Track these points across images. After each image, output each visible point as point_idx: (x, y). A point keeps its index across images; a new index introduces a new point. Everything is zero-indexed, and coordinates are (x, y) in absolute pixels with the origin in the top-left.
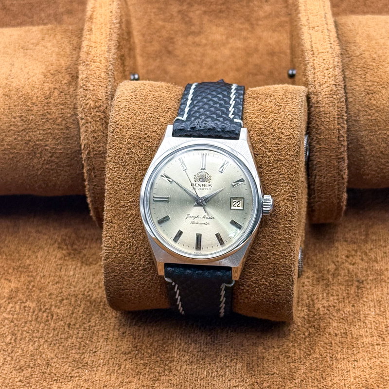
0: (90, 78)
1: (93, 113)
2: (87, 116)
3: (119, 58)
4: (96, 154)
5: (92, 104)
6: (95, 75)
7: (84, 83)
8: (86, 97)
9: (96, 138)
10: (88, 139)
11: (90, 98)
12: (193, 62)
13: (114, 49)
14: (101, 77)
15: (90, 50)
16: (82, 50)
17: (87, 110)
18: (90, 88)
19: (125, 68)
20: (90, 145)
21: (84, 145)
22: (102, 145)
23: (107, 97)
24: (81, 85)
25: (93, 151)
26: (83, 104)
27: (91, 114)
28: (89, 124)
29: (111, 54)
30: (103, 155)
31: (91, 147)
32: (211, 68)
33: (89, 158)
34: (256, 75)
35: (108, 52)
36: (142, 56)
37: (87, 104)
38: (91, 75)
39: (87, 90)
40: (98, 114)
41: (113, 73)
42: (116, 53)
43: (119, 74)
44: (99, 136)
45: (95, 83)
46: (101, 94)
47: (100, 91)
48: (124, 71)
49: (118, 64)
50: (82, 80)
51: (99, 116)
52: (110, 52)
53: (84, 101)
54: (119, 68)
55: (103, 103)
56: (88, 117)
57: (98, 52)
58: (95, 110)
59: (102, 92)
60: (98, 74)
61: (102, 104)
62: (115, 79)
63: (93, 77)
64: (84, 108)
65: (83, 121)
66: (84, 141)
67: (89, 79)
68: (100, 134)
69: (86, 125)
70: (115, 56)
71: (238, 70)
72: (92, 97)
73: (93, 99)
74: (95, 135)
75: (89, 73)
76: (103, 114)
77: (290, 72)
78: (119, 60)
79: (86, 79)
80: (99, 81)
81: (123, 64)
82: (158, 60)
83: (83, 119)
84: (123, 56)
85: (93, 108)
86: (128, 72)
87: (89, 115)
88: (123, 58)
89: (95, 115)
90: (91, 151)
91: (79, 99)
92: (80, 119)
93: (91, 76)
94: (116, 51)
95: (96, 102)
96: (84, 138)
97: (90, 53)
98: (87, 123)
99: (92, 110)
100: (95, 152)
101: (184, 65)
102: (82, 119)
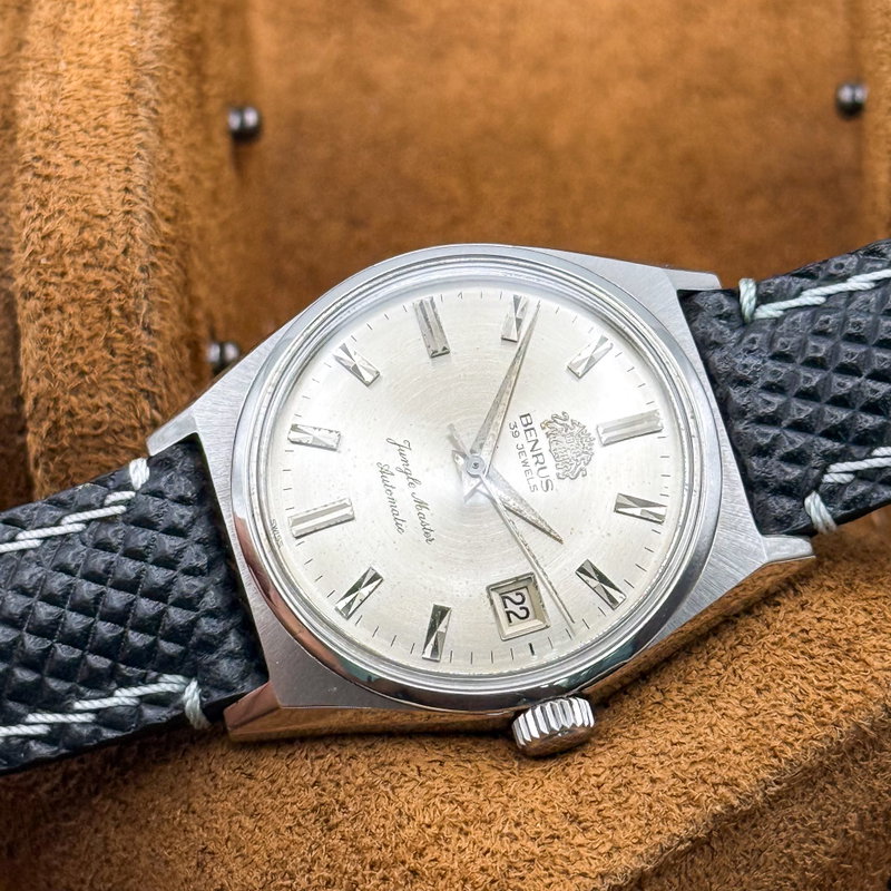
0: (62, 132)
1: (71, 272)
2: (46, 283)
3: (179, 47)
4: (82, 436)
5: (69, 234)
6: (81, 117)
7: (39, 151)
8: (43, 205)
9: (82, 374)
10: (48, 375)
11: (61, 212)
12: (473, 44)
13: (163, 14)
14: (106, 128)
15: (67, 16)
16: (33, 18)
17: (48, 258)
18: (60, 171)
19: (206, 87)
20: (56, 400)
21: (36, 401)
22: (107, 399)
23: (127, 208)
24: (28, 157)
25: (70, 425)
26: (34, 237)
27: (63, 274)
28: (56, 316)
29: (150, 32)
30: (109, 440)
31: (62, 406)
32: (540, 66)
33: (52, 450)
34: (717, 94)
35: (137, 26)
36: (273, 19)
37: (47, 237)
38: (67, 117)
39: (48, 178)
40: (92, 275)
41: (156, 112)
42: (170, 28)
43: (178, 114)
44: (93, 363)
45: (80, 152)
46: (105, 193)
47: (104, 184)
48: (202, 98)
49: (178, 73)
50: (32, 138)
51: (97, 282)
52: (145, 23)
53: (37, 223)
54: (180, 90)
55: (111, 230)
56: (51, 289)
57: (98, 24)
58: (80, 261)
59: (109, 189)
60: (93, 113)
61: (108, 236)
62: (160, 133)
63: (75, 128)
64: (33, 253)
65: (32, 303)
66: (33, 384)
67: (57, 133)
68: (97, 355)
69: (45, 319)
70: (166, 42)
71: (647, 74)
72: (67, 207)
73: (72, 215)
74: (79, 359)
75: (59, 108)
76: (112, 274)
77: (846, 94)
78: (182, 58)
79: (47, 134)
80: (96, 141)
81: (197, 72)
82: (337, 36)
83: (32, 294)
84: (198, 39)
85: (71, 253)
86: (219, 102)
87: (53, 279)
88: (198, 48)
89: (80, 278)
90: (63, 423)
91: (18, 214)
92: (18, 295)
93: (64, 122)
94: (168, 21)
95: (85, 226)
96: (34, 371)
97: (63, 27)
98: (47, 310)
99: (67, 260)
100: (78, 430)
101: (437, 55)
102: (28, 295)
